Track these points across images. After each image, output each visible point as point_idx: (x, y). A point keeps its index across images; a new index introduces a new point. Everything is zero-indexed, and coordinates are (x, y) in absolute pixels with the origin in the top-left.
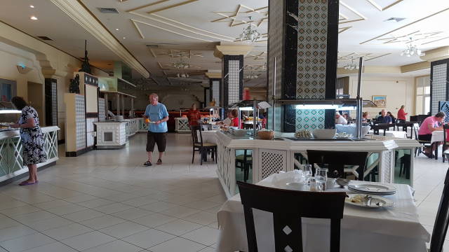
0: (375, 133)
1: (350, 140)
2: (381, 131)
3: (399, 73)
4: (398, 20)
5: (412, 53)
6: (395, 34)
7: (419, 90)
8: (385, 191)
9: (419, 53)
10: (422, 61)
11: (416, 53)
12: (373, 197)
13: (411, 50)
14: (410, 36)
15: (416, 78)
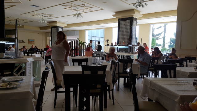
0: (27, 55)
1: (12, 58)
2: (30, 54)
3: (39, 30)
4: (37, 6)
5: (43, 22)
6: (36, 13)
7: (48, 38)
8: (19, 79)
9: (46, 22)
10: (47, 26)
11: (44, 22)
12: (12, 83)
13: (43, 21)
14: (42, 14)
15: (46, 33)
